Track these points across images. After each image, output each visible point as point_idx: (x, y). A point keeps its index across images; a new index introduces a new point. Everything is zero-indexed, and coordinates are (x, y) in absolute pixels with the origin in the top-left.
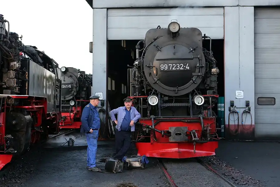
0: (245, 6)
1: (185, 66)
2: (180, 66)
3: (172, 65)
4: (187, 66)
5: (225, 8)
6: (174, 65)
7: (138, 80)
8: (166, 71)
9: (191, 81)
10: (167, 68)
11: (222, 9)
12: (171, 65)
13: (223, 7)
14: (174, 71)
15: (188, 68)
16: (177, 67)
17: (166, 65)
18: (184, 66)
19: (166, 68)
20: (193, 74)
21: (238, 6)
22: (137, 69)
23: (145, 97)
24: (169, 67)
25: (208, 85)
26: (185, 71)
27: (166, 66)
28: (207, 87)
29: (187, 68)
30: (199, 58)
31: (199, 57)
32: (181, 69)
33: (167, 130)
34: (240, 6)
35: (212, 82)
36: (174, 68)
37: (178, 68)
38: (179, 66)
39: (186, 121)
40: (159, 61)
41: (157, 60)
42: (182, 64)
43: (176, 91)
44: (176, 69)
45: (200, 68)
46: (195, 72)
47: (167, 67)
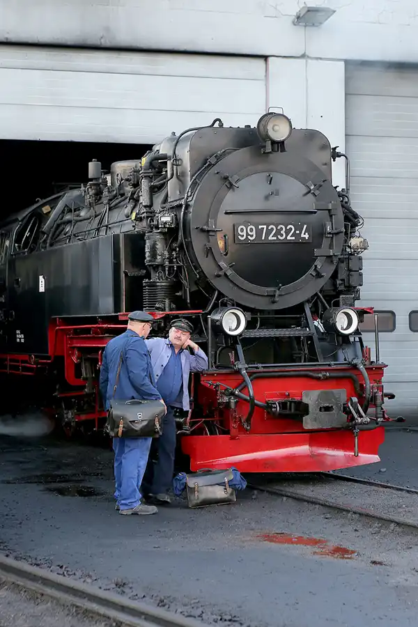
0: (321, 59)
1: (298, 232)
2: (287, 232)
3: (267, 228)
4: (303, 232)
5: (270, 59)
6: (272, 229)
7: (170, 267)
8: (253, 244)
9: (311, 271)
10: (254, 236)
11: (261, 62)
12: (265, 227)
13: (265, 58)
14: (272, 243)
15: (307, 236)
16: (278, 233)
17: (252, 227)
18: (295, 231)
19: (251, 236)
20: (317, 252)
21: (303, 56)
22: (162, 237)
23: (192, 313)
24: (259, 232)
25: (342, 280)
26: (298, 244)
27: (251, 230)
28: (340, 285)
29: (302, 235)
30: (329, 210)
31: (330, 208)
32: (289, 238)
33: (297, 399)
34: (308, 57)
35: (352, 273)
36: (272, 235)
37: (282, 235)
38: (284, 229)
39: (320, 375)
40: (231, 215)
41: (226, 213)
42: (290, 226)
43: (275, 296)
44: (277, 238)
45: (332, 238)
46: (319, 246)
47: (254, 233)
